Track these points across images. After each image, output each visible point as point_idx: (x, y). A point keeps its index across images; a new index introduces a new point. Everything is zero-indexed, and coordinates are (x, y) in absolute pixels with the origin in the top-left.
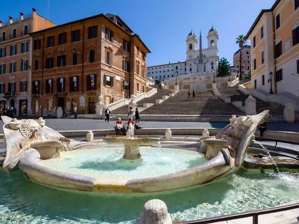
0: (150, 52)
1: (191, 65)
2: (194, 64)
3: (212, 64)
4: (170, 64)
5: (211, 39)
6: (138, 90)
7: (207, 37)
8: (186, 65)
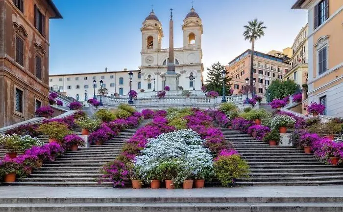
0: (57, 15)
1: (149, 76)
2: (156, 77)
3: (191, 77)
4: (107, 73)
5: (190, 30)
6: (21, 111)
7: (183, 27)
8: (139, 77)
